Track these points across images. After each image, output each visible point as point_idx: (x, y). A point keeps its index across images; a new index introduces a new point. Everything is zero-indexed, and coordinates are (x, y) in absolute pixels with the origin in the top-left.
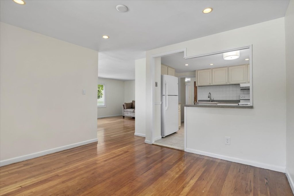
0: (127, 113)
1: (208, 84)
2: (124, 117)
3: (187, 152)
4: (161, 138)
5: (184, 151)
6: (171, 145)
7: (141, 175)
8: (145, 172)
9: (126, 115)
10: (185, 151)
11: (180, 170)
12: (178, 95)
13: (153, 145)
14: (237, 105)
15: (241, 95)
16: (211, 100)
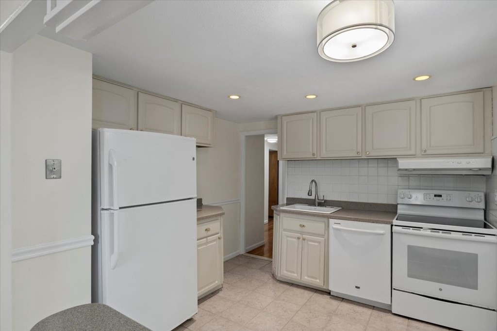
15: (400, 191)
16: (319, 201)
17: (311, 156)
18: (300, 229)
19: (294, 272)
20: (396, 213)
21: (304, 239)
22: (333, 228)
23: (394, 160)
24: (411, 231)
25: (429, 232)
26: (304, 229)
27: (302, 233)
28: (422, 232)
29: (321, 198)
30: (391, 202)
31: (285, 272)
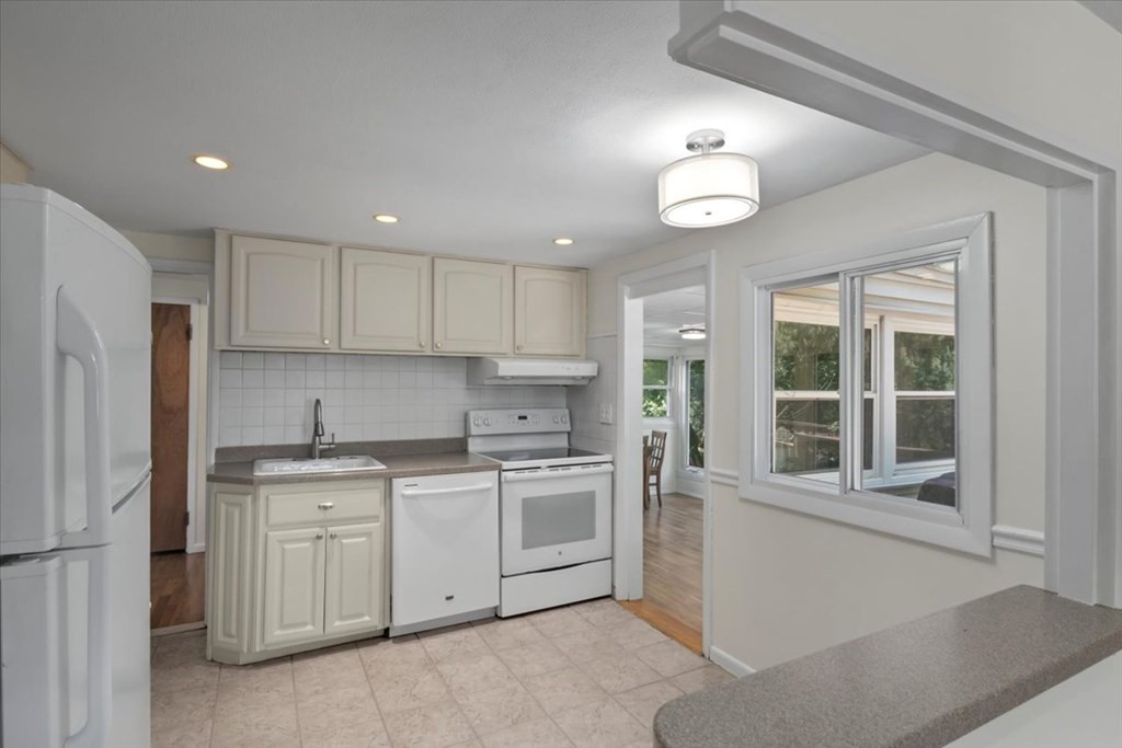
16: (321, 447)
18: (321, 515)
19: (304, 624)
20: (467, 452)
21: (333, 537)
22: (403, 496)
24: (527, 474)
25: (547, 473)
26: (329, 514)
27: (323, 523)
28: (539, 473)
29: (326, 439)
30: (454, 432)
31: (278, 636)
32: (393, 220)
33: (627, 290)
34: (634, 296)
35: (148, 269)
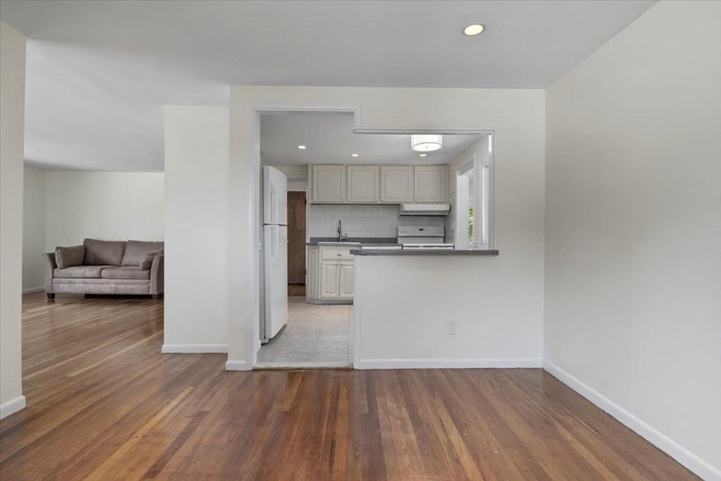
0: (70, 283)
1: (337, 200)
2: (52, 296)
3: (362, 368)
4: (260, 346)
5: (353, 369)
6: (308, 360)
7: (331, 472)
8: (331, 460)
9: (63, 287)
10: (356, 367)
11: (402, 419)
12: (286, 224)
13: (255, 370)
14: (400, 248)
15: (399, 228)
16: (342, 238)
17: (339, 200)
18: (338, 257)
19: (333, 293)
20: (397, 243)
21: (342, 265)
23: (398, 205)
26: (341, 257)
27: (339, 260)
29: (344, 235)
30: (393, 236)
31: (325, 295)
32: (357, 155)
33: (458, 172)
34: (461, 174)
35: (286, 179)
